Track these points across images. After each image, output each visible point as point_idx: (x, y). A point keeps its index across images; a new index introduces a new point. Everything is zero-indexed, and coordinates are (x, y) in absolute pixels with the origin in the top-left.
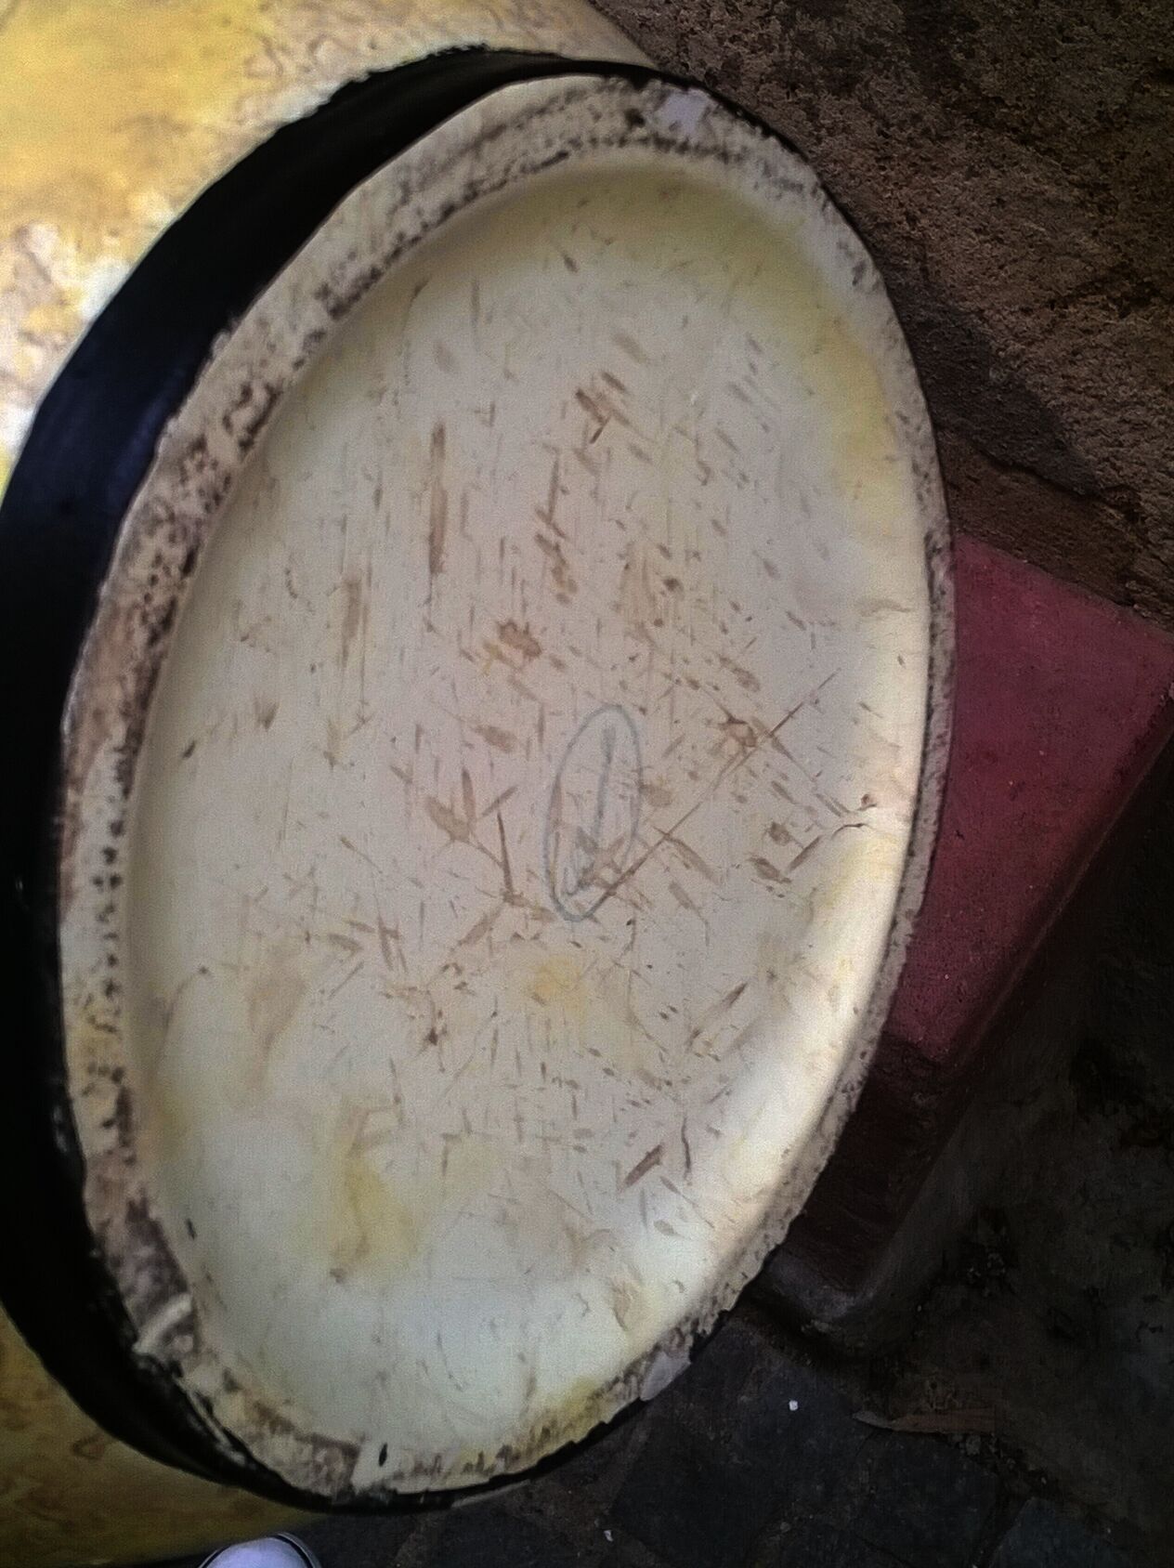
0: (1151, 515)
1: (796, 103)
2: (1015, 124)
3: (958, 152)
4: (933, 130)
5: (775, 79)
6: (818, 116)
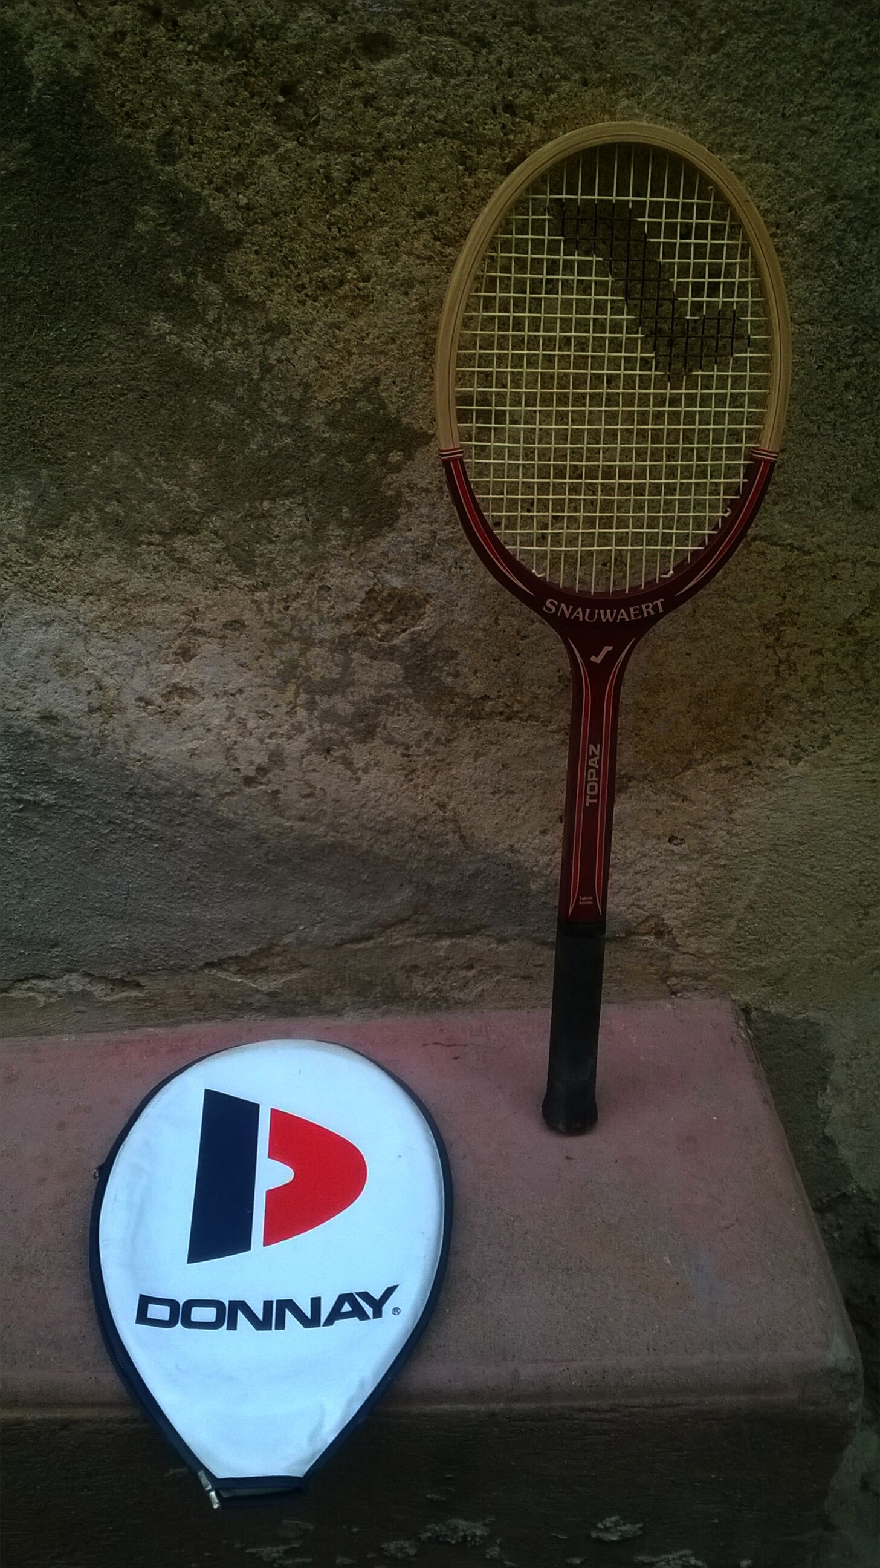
0: (675, 926)
1: (334, 761)
2: (501, 709)
3: (464, 745)
4: (443, 738)
6: (352, 763)
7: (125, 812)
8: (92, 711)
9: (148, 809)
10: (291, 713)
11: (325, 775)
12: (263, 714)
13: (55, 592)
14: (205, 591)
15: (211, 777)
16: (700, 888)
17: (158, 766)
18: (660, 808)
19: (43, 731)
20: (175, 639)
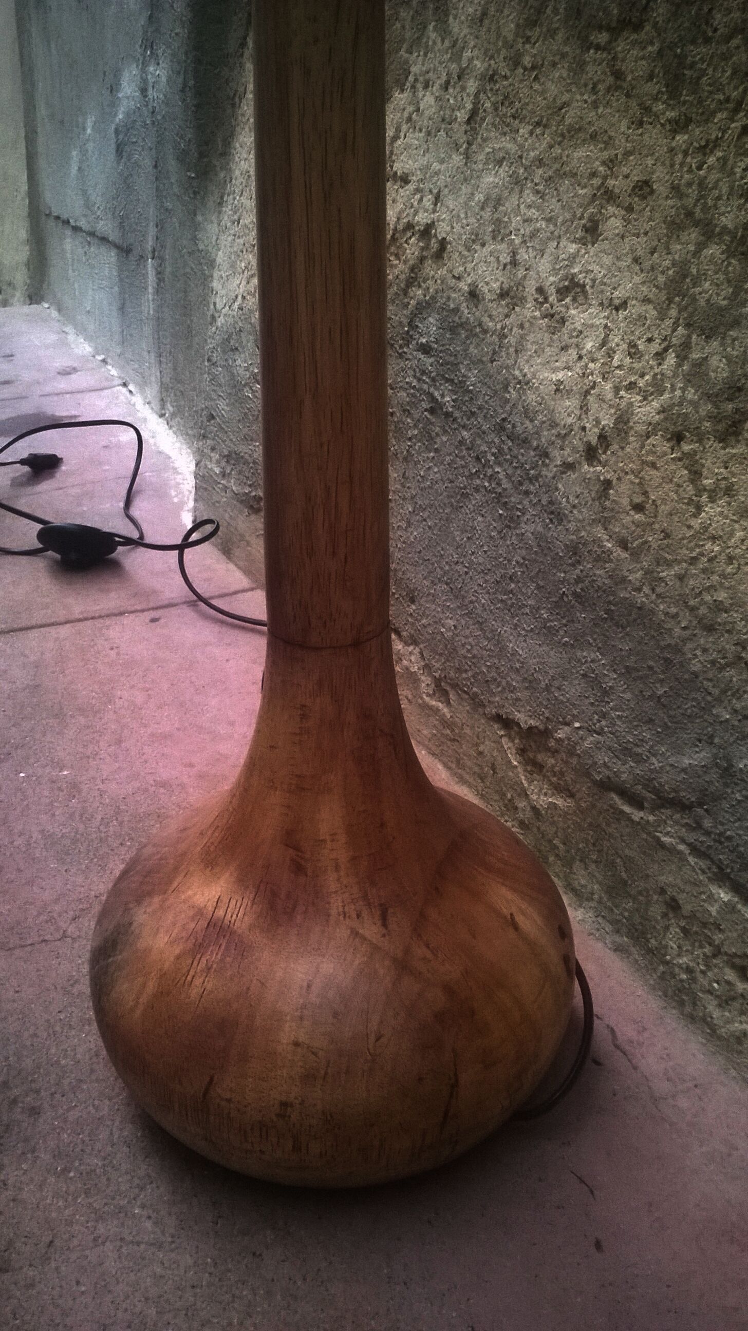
1: (680, 459)
5: (660, 430)
6: (699, 474)
7: (490, 448)
8: (503, 294)
9: (508, 457)
10: (660, 356)
11: (663, 478)
12: (633, 351)
13: (514, 117)
14: (629, 128)
15: (563, 432)
17: (531, 397)
19: (466, 311)
20: (589, 204)
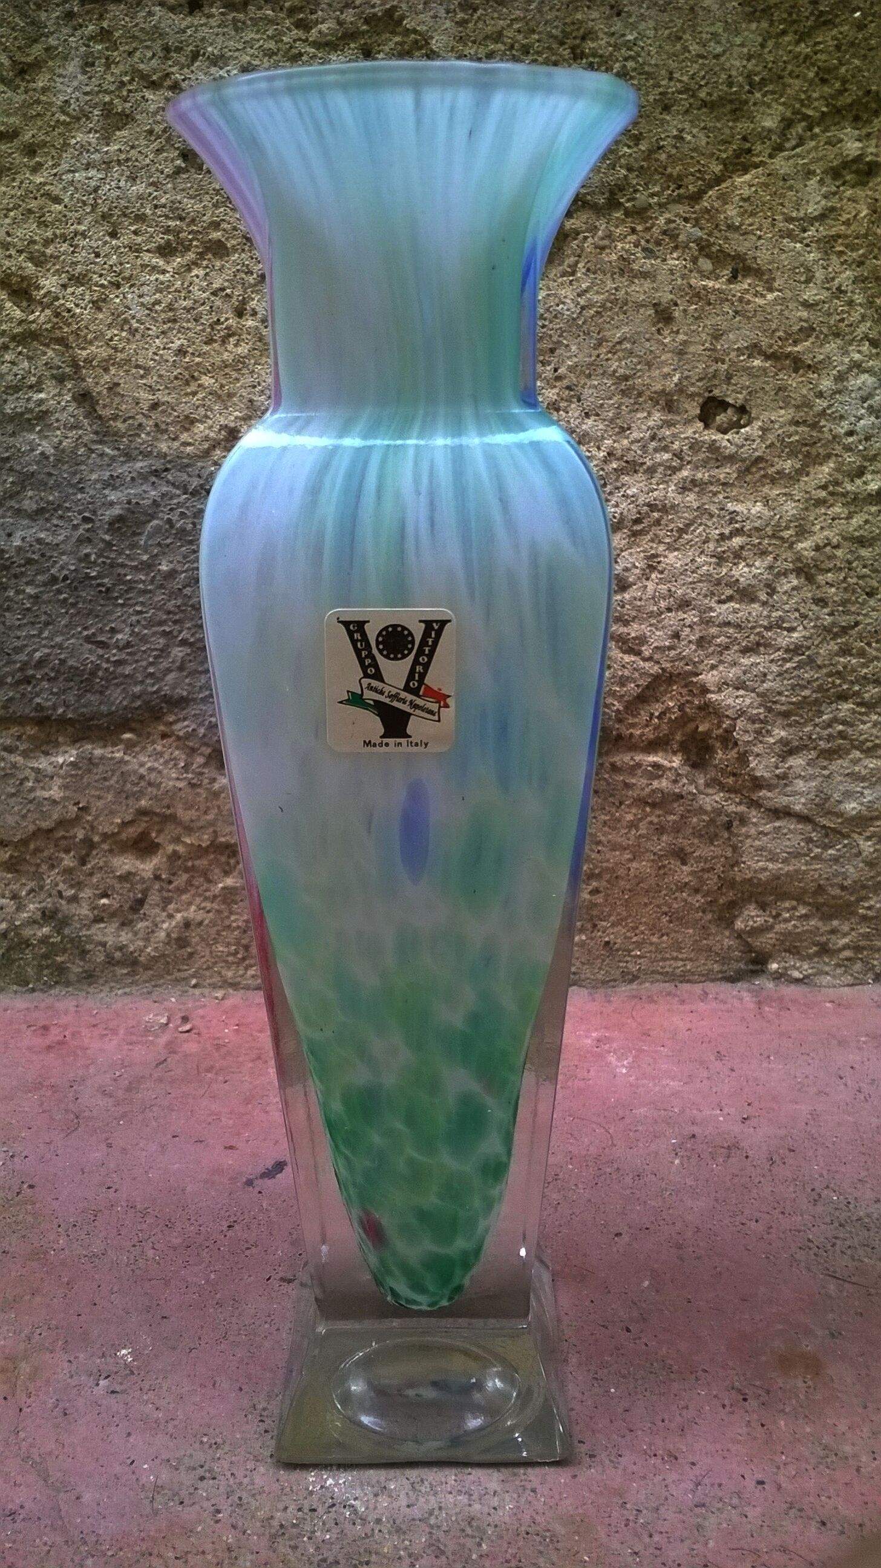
16: (810, 579)
18: (666, 297)
